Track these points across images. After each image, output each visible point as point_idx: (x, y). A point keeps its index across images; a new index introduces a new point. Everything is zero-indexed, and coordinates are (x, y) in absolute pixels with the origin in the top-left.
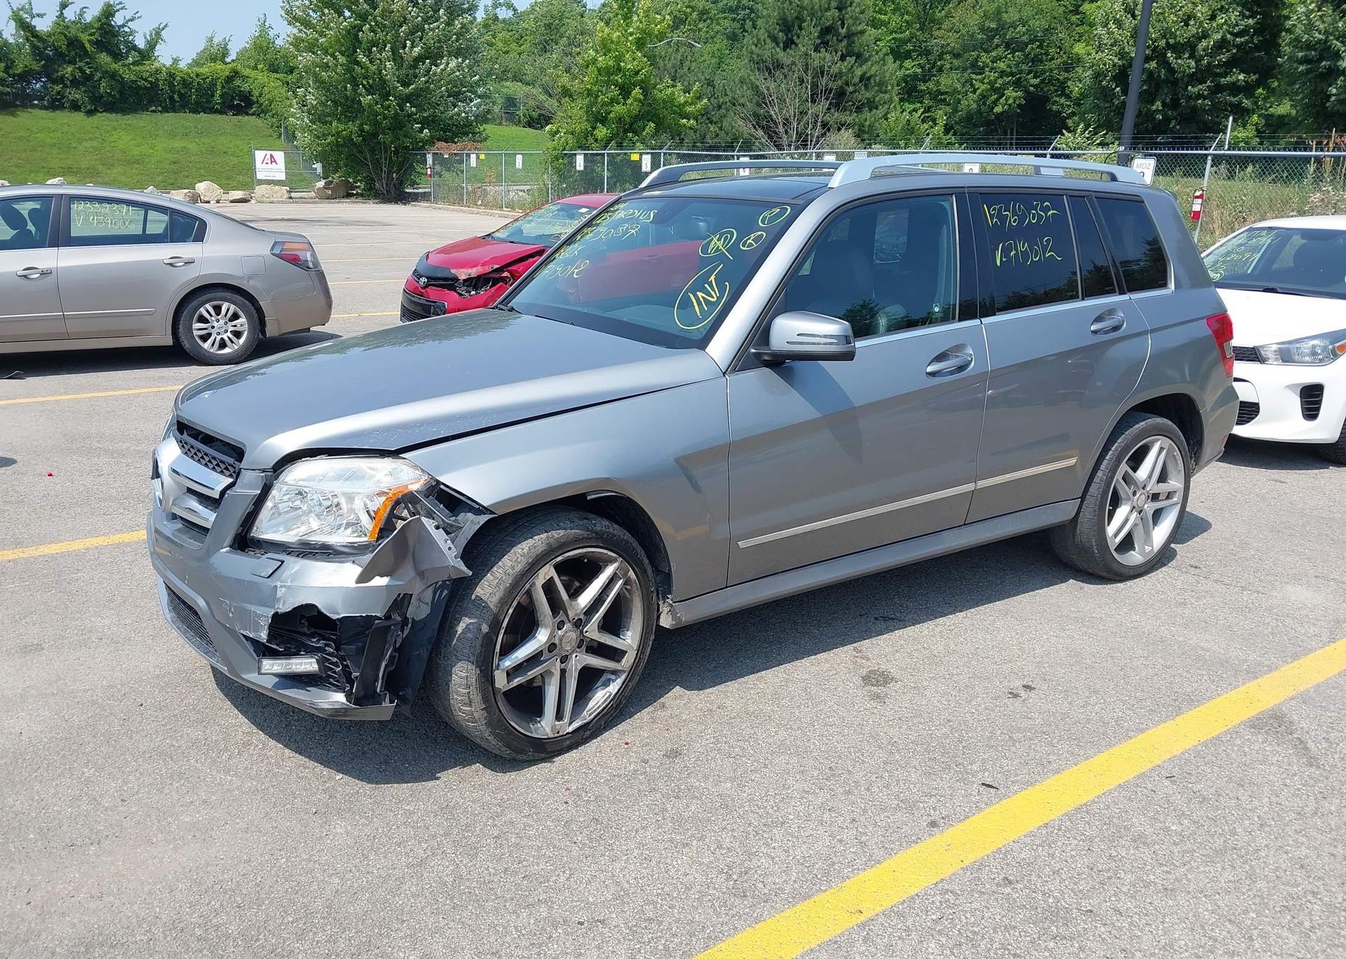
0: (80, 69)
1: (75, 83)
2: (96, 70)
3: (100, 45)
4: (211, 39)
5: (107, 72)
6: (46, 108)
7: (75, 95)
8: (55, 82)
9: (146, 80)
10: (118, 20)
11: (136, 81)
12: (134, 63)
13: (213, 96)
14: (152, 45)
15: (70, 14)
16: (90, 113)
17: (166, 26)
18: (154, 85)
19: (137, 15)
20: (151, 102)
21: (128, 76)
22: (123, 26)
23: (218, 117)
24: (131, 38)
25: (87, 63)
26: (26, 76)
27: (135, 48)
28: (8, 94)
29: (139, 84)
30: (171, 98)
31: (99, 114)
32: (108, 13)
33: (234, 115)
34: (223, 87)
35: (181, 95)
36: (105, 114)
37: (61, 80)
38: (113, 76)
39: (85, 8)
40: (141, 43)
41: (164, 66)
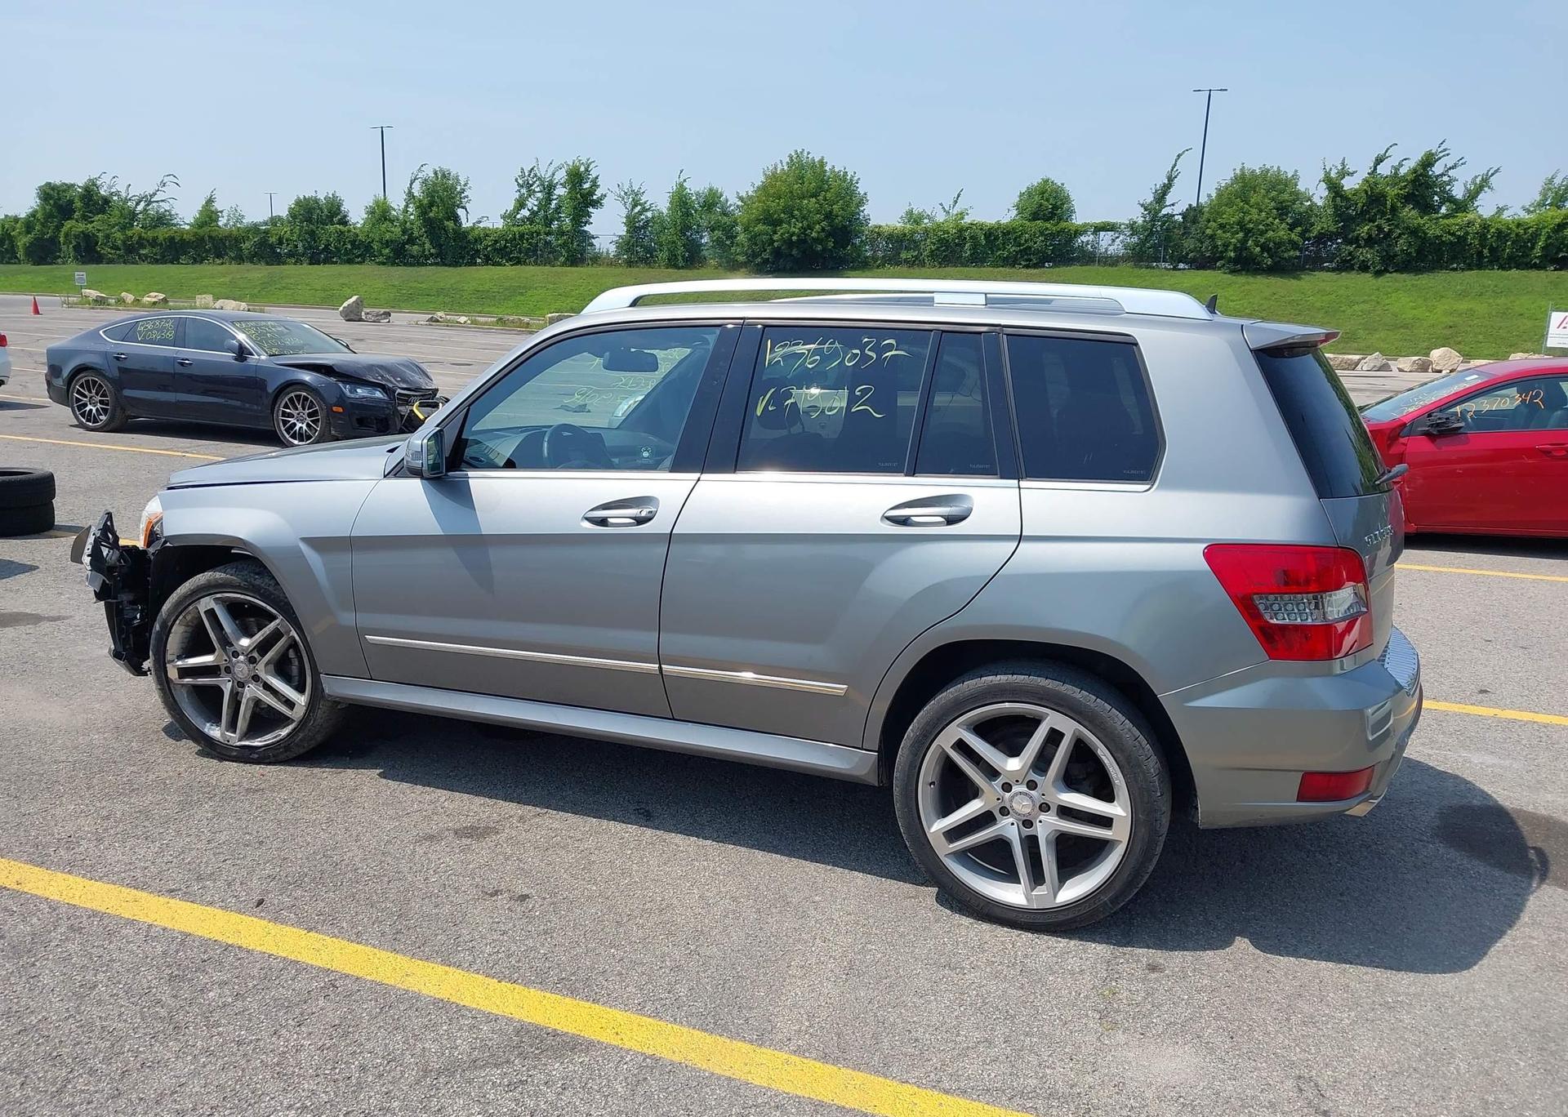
0: (1379, 228)
1: (1370, 241)
2: (1397, 226)
3: (1408, 198)
4: (1551, 181)
5: (1408, 228)
6: (1333, 270)
7: (1366, 254)
8: (1349, 242)
9: (1453, 234)
10: (1438, 169)
11: (1442, 236)
12: (1446, 217)
13: (1533, 248)
14: (1473, 195)
15: (1384, 169)
16: (1378, 274)
17: (1496, 171)
18: (1462, 240)
19: (1461, 162)
20: (1453, 259)
21: (1433, 231)
22: (1442, 175)
23: (1533, 273)
24: (1448, 188)
25: (1388, 220)
26: (1322, 238)
27: (1451, 199)
28: (1297, 257)
29: (1444, 239)
30: (1480, 254)
31: (1388, 275)
32: (1428, 161)
33: (1555, 270)
34: (1549, 237)
35: (1492, 250)
36: (1394, 274)
37: (1356, 240)
38: (1414, 232)
39: (1405, 159)
40: (1458, 192)
41: (1480, 217)
